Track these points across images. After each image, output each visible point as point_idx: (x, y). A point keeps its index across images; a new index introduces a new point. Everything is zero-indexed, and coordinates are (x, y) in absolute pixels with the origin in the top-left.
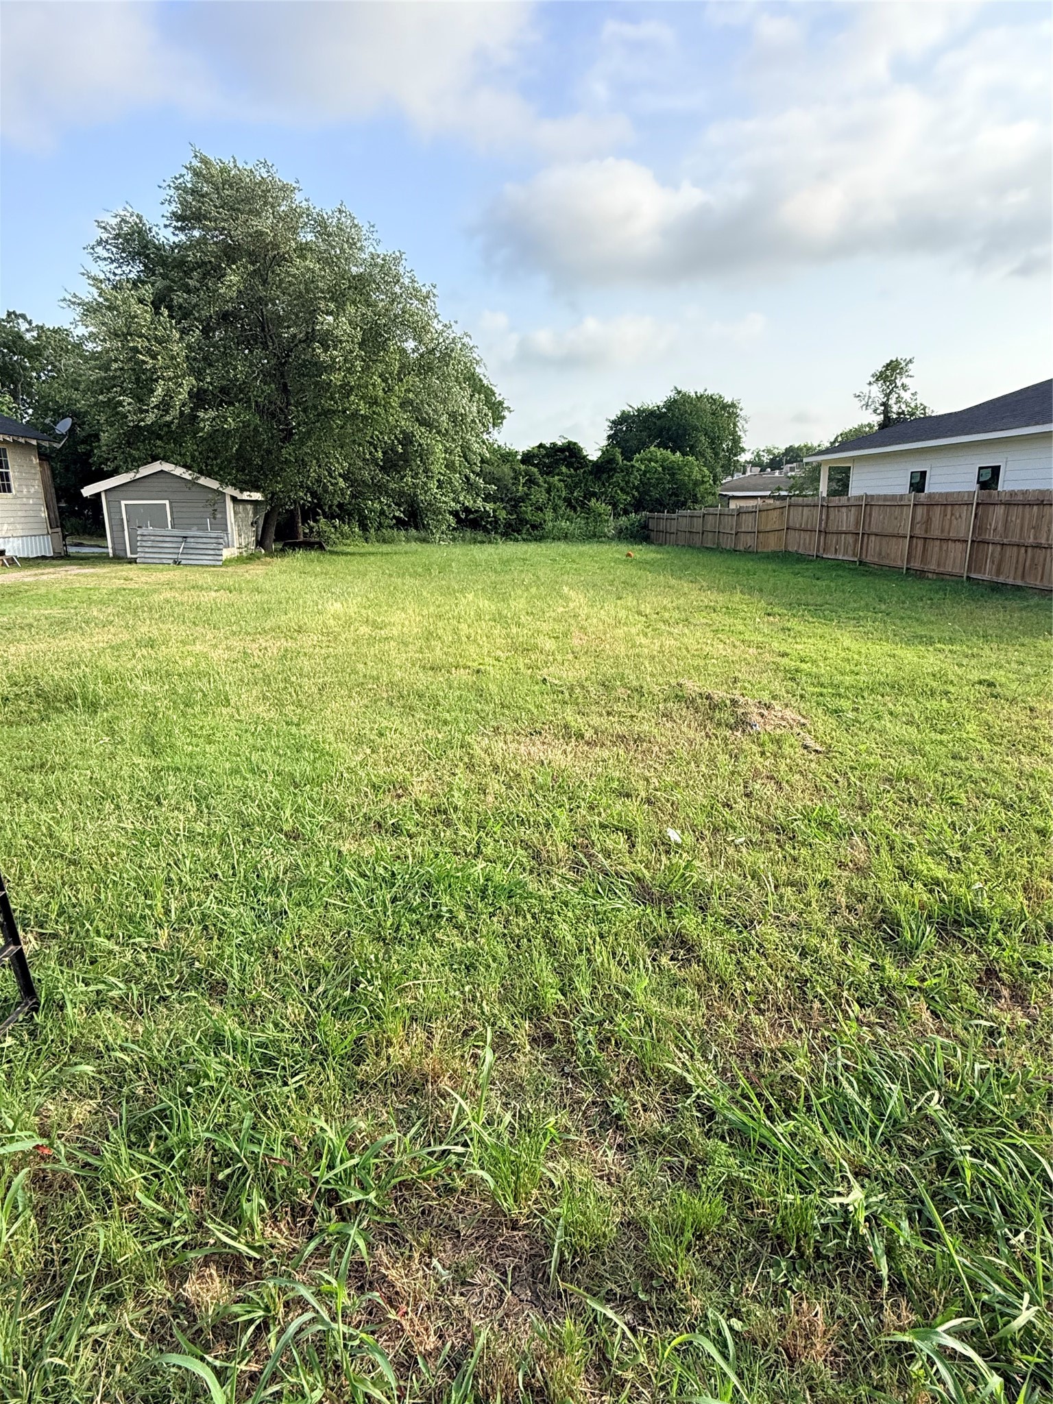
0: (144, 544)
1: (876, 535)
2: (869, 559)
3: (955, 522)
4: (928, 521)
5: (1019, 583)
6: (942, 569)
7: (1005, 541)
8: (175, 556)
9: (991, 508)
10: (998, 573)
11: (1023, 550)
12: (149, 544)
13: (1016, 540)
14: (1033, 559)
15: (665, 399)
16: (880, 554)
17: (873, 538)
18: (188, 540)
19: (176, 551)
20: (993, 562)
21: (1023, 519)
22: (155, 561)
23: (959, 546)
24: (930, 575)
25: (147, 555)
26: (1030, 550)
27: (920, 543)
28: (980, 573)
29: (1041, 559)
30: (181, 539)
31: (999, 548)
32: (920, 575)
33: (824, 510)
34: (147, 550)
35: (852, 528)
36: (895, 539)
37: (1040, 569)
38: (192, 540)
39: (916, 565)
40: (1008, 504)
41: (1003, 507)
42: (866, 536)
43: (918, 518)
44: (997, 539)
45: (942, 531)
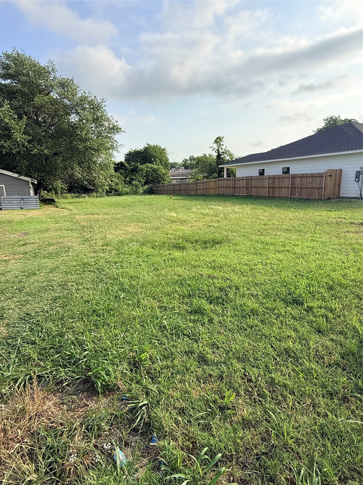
0: (5, 202)
1: (255, 187)
2: (252, 195)
3: (283, 183)
4: (274, 183)
5: (308, 198)
6: (280, 196)
7: (302, 187)
8: (20, 206)
9: (296, 178)
10: (300, 195)
11: (308, 189)
12: (7, 202)
13: (305, 186)
14: (311, 191)
15: (144, 147)
16: (257, 192)
17: (254, 188)
18: (24, 200)
19: (20, 204)
20: (298, 193)
21: (307, 181)
22: (10, 208)
23: (286, 189)
24: (276, 198)
25: (6, 206)
26: (310, 189)
27: (272, 189)
28: (294, 196)
29: (314, 191)
30: (21, 200)
31: (300, 189)
32: (273, 198)
33: (233, 181)
34: (6, 204)
35: (245, 186)
36: (262, 188)
37: (314, 194)
38: (26, 200)
39: (271, 195)
40: (301, 177)
41: (300, 178)
42: (251, 188)
43: (270, 182)
44: (299, 186)
45: (279, 185)
